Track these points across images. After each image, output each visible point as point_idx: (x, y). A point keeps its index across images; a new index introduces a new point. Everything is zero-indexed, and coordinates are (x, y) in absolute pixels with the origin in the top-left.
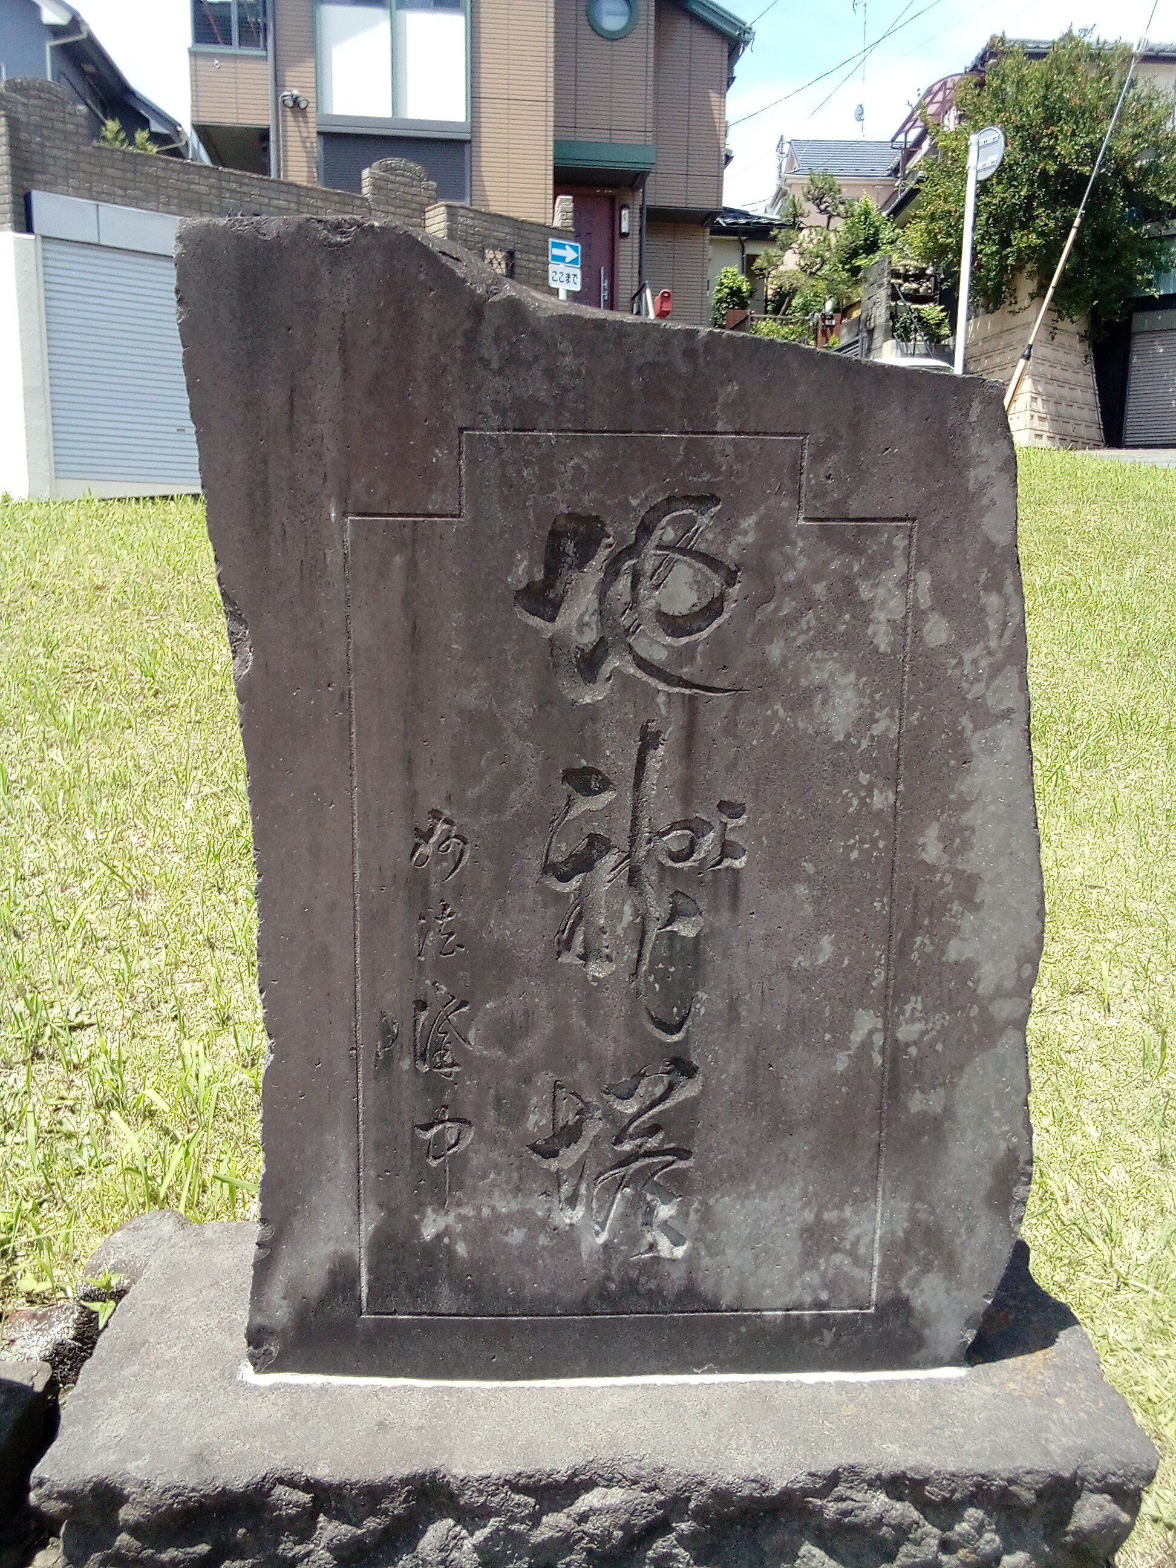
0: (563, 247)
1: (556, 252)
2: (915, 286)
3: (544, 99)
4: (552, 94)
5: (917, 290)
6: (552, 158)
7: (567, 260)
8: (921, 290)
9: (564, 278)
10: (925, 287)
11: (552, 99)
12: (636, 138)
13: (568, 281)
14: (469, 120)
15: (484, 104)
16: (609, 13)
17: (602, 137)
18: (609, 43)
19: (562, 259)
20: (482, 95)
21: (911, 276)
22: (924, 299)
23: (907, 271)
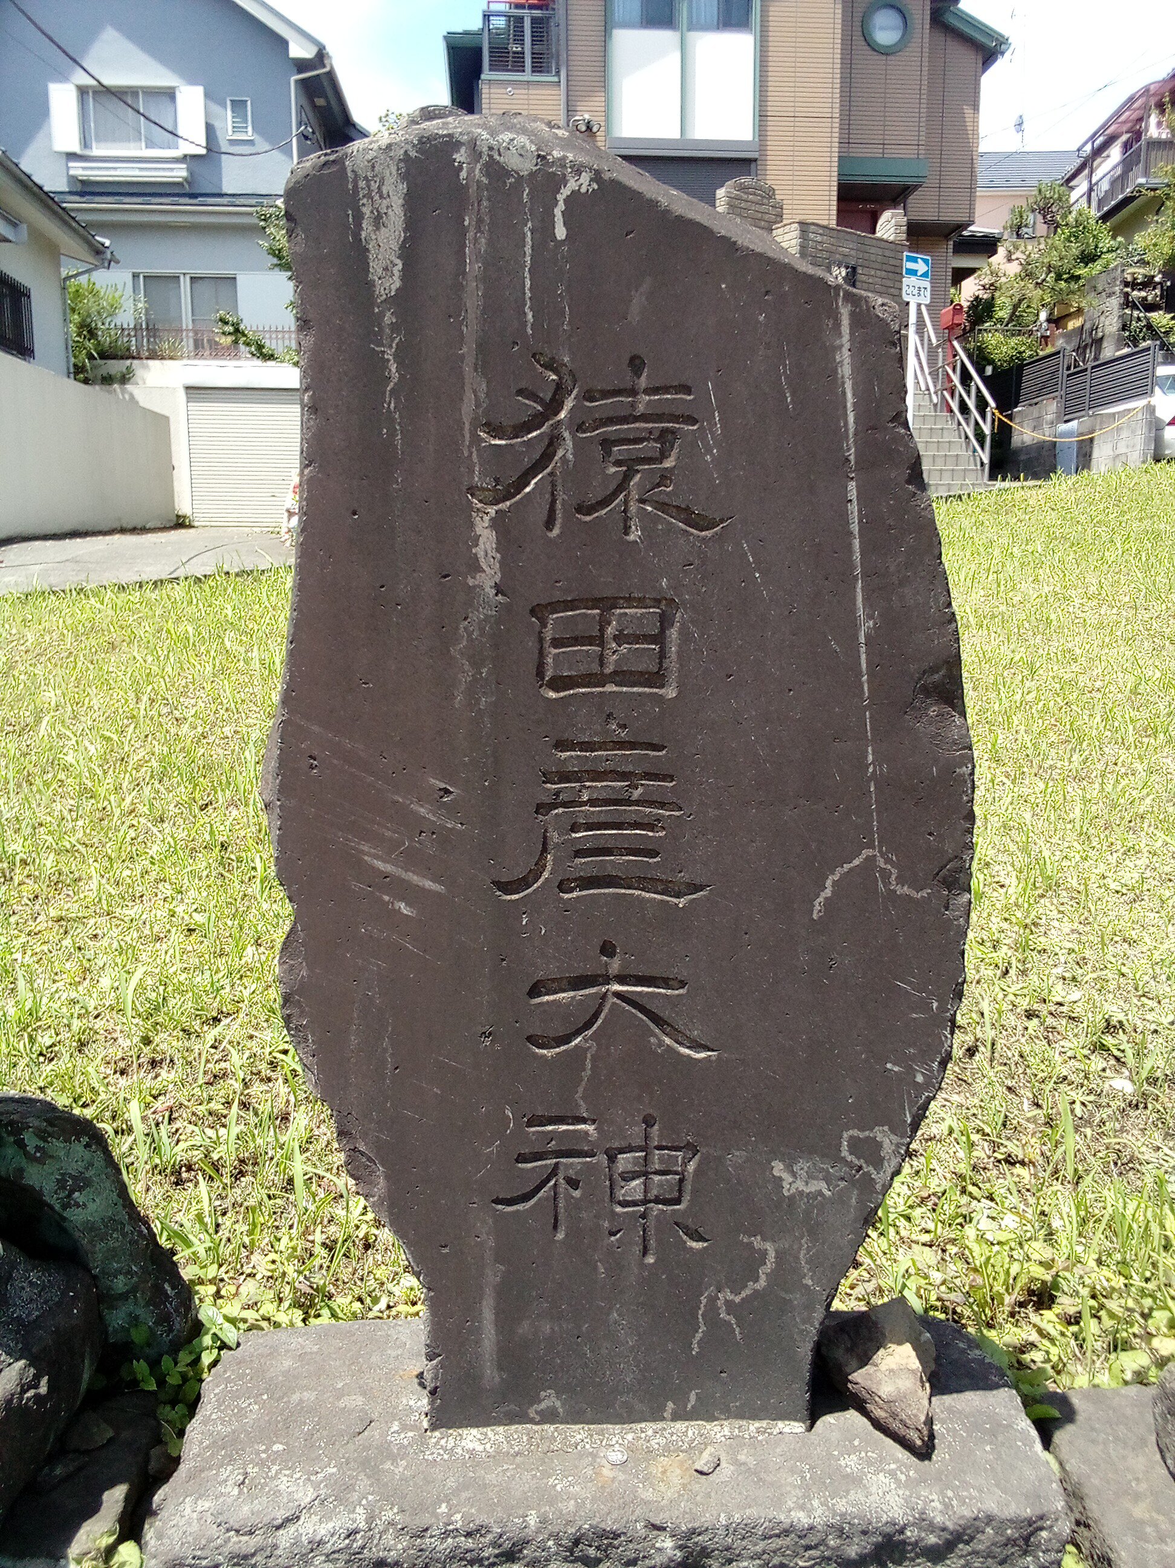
0: (915, 260)
1: (910, 265)
2: (1143, 294)
3: (829, 115)
4: (837, 110)
5: (1145, 299)
6: (836, 174)
7: (919, 274)
8: (1150, 298)
9: (916, 292)
10: (1152, 295)
11: (838, 115)
12: (909, 153)
13: (919, 295)
14: (757, 139)
15: (771, 122)
16: (882, 28)
17: (876, 152)
18: (884, 57)
19: (914, 272)
20: (769, 114)
21: (1139, 284)
22: (1151, 307)
23: (1135, 279)
